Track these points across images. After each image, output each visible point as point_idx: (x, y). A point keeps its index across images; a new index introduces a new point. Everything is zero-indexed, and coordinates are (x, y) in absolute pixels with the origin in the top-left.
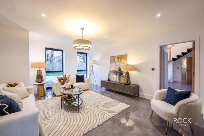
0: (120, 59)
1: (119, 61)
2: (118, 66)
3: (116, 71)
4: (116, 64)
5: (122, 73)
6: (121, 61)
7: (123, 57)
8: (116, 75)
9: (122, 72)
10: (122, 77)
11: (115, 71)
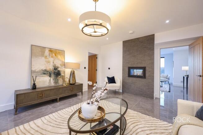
0: (54, 55)
1: (52, 57)
2: (52, 63)
3: (47, 71)
4: (47, 60)
5: (60, 73)
6: (57, 57)
7: (59, 53)
8: (48, 77)
9: (59, 71)
10: (60, 77)
11: (45, 70)
